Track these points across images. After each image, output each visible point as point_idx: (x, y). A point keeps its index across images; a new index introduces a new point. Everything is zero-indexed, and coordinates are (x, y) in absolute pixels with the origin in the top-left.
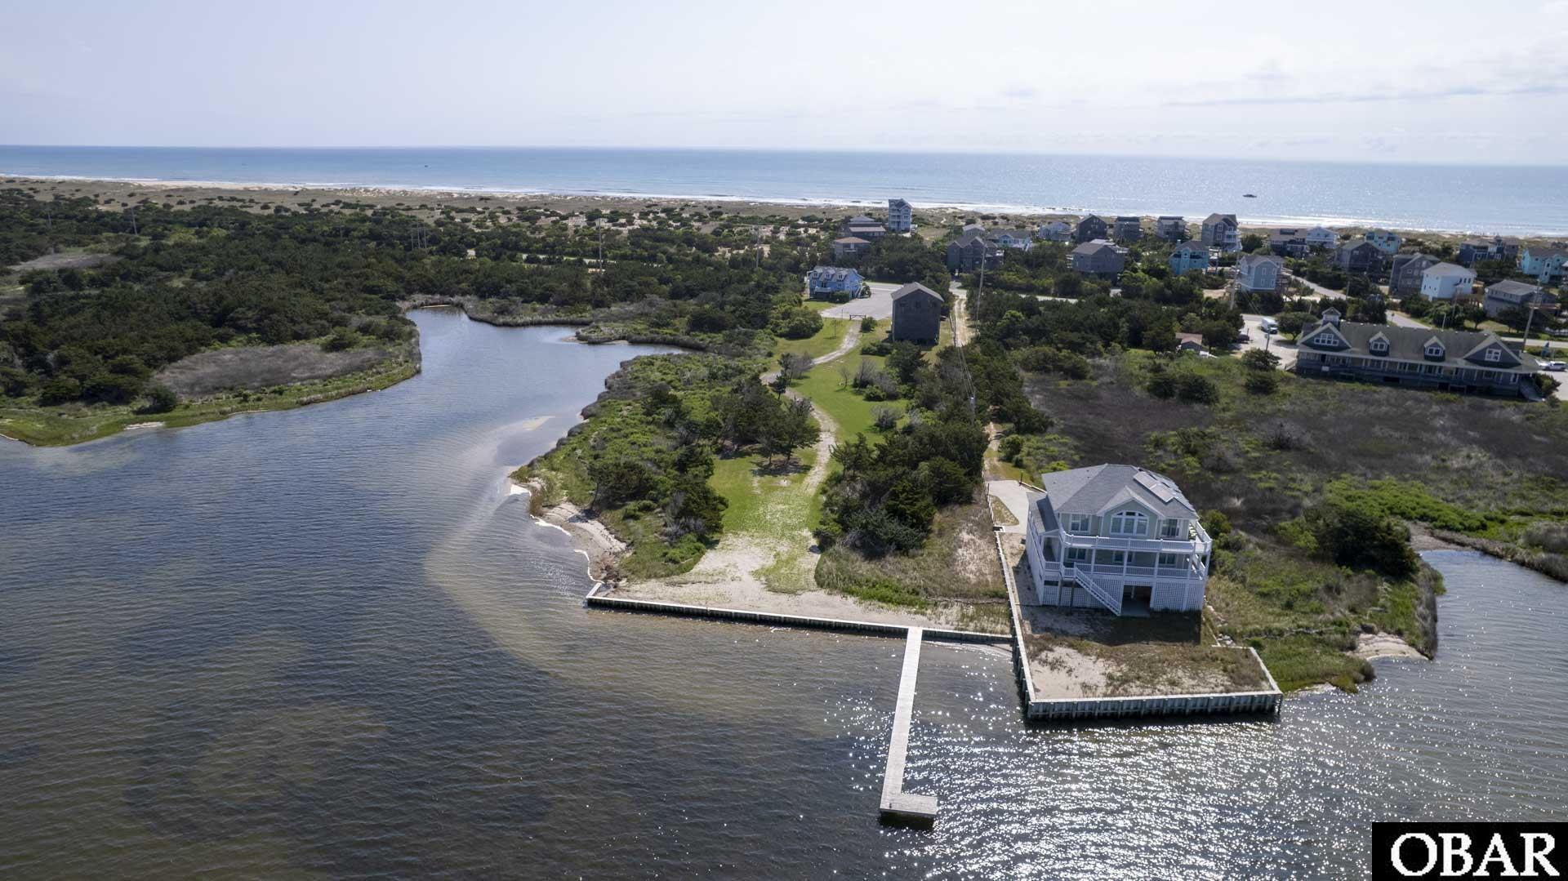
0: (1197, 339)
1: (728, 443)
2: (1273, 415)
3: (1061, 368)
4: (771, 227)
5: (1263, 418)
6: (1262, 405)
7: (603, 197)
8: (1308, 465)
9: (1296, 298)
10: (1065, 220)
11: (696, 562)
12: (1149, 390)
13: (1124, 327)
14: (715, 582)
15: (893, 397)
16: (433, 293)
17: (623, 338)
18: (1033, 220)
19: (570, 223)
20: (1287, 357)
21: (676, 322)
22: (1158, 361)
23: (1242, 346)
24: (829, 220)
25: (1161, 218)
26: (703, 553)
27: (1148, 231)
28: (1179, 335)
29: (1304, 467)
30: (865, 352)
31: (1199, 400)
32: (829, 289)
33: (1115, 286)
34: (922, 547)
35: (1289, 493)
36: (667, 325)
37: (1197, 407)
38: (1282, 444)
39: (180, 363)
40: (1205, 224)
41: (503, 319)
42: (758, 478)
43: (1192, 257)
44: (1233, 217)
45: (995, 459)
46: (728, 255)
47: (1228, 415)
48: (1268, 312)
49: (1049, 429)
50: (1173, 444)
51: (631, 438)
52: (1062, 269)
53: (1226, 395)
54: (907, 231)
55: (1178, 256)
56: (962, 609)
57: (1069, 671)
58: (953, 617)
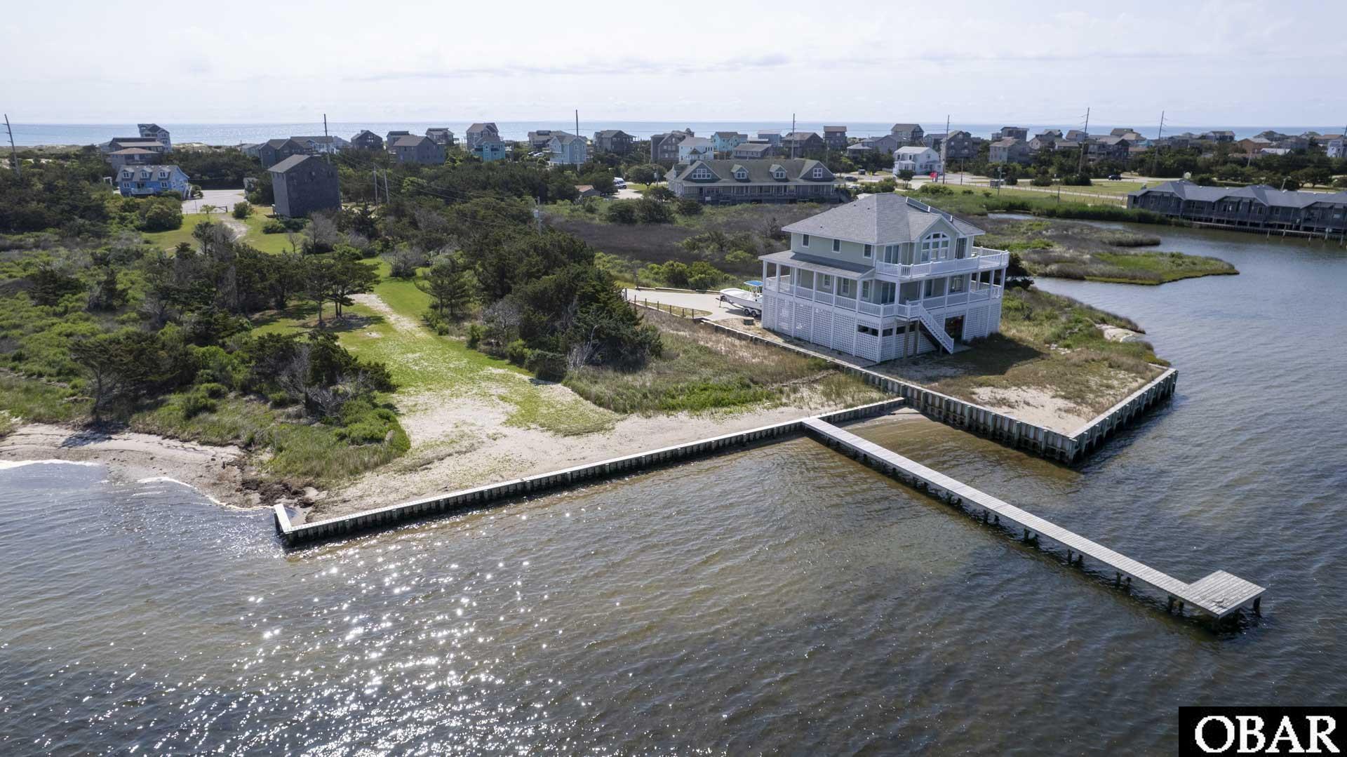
0: (592, 189)
11: (402, 433)
14: (472, 449)
25: (430, 130)
26: (397, 422)
40: (470, 133)
43: (492, 150)
44: (494, 124)
56: (811, 389)
57: (1028, 404)
58: (818, 398)
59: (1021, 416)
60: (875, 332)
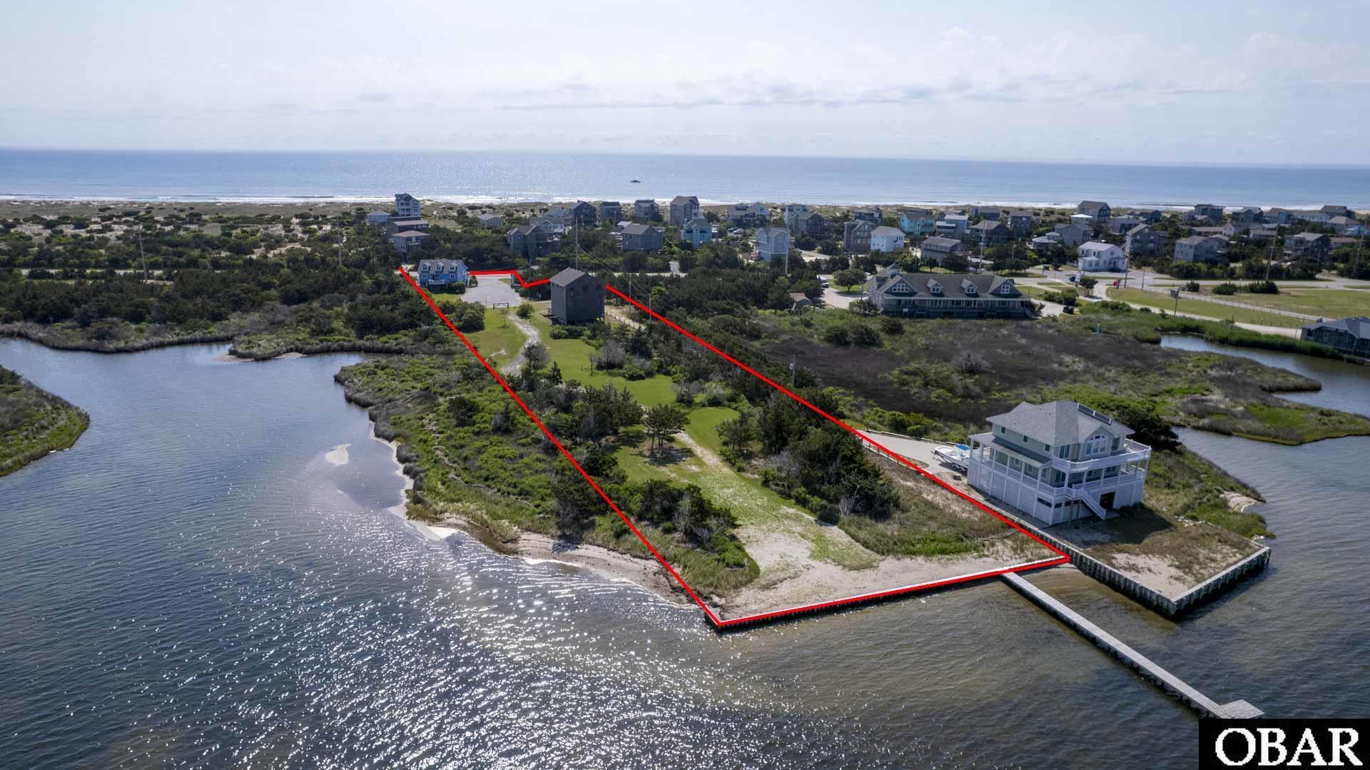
0: (804, 297)
8: (1008, 382)
11: (752, 561)
14: (797, 575)
15: (649, 374)
25: (638, 202)
26: (744, 551)
28: (791, 295)
29: (1008, 385)
30: (555, 336)
32: (442, 281)
33: (674, 259)
38: (971, 370)
42: (664, 468)
43: (702, 232)
44: (695, 198)
50: (914, 381)
52: (614, 248)
55: (690, 231)
56: (1004, 544)
57: (1150, 570)
58: (1008, 552)
59: (1143, 581)
60: (1049, 505)
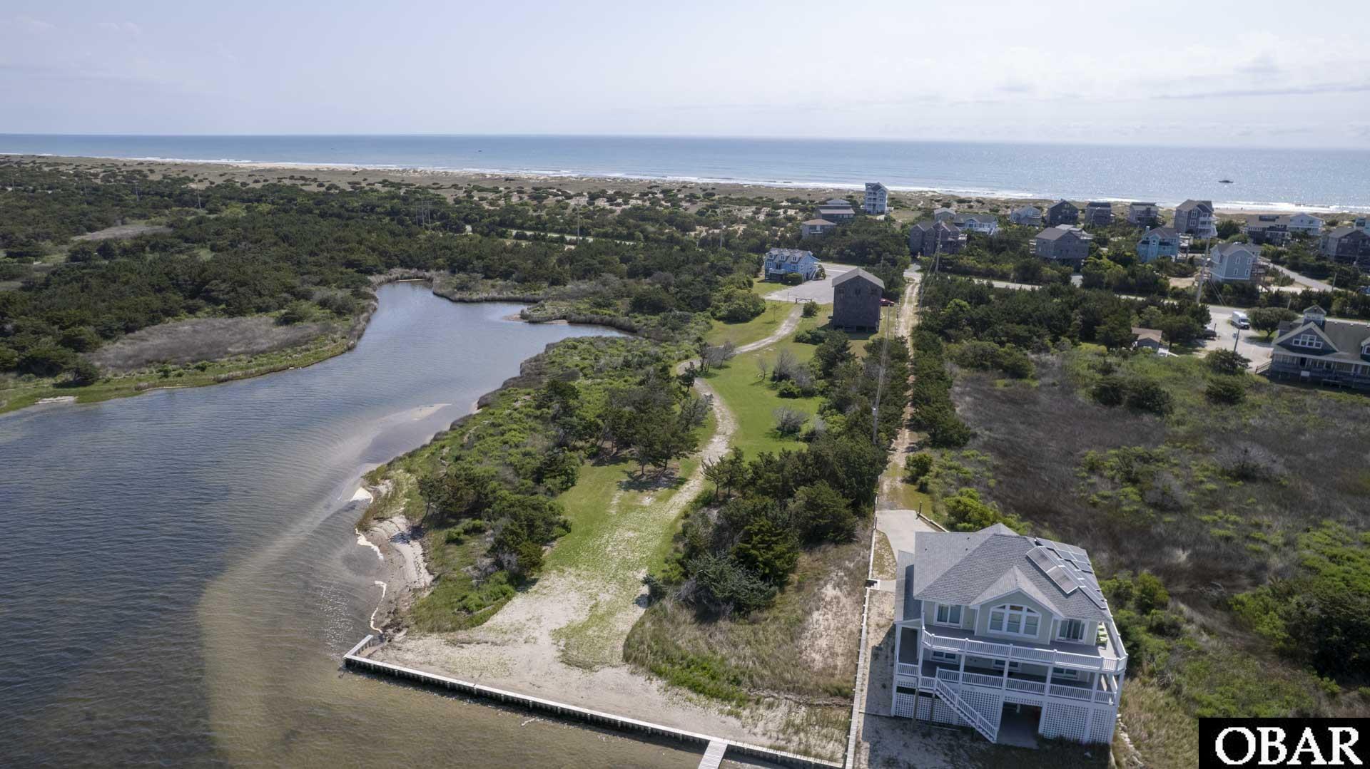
0: (1156, 336)
1: (608, 445)
2: (1237, 432)
3: (998, 366)
4: (754, 208)
5: (1225, 437)
6: (1225, 419)
7: (614, 179)
8: (1279, 503)
9: (1274, 289)
10: (1037, 205)
11: (495, 612)
12: (1094, 395)
13: (1077, 318)
14: (504, 644)
15: (808, 394)
16: (411, 268)
17: (564, 318)
18: (1007, 204)
19: (572, 202)
20: (1258, 357)
21: (619, 302)
22: (1109, 360)
23: (1208, 342)
24: (812, 202)
25: (1134, 204)
26: (509, 599)
27: (1121, 217)
28: (1135, 330)
29: (1274, 506)
30: (799, 339)
31: (1150, 410)
32: (782, 271)
33: (1077, 271)
34: (769, 606)
35: (1251, 545)
36: (608, 305)
37: (1147, 418)
38: (1245, 474)
39: (137, 333)
40: (1179, 211)
41: (460, 296)
42: (622, 493)
43: (1161, 244)
44: (1209, 203)
45: (899, 479)
46: (704, 234)
47: (1182, 430)
48: (1239, 304)
49: (970, 442)
50: (1112, 468)
51: (507, 437)
52: (1024, 254)
53: (1182, 405)
54: (882, 213)
55: (1146, 242)
58: (775, 725)
